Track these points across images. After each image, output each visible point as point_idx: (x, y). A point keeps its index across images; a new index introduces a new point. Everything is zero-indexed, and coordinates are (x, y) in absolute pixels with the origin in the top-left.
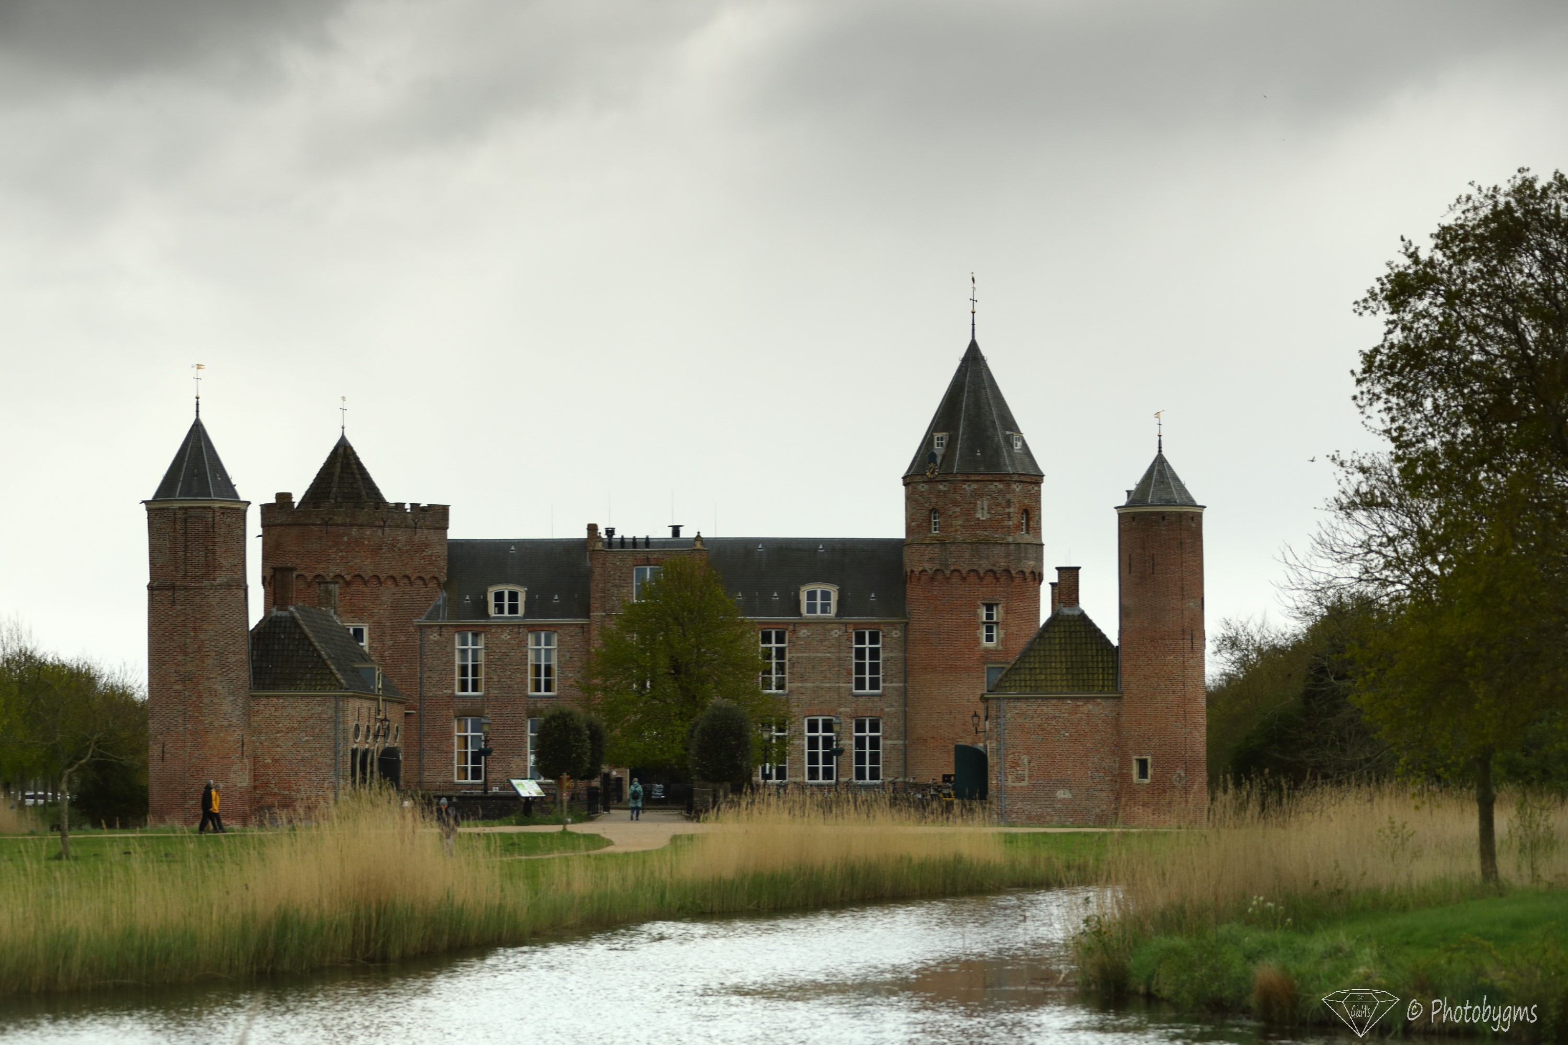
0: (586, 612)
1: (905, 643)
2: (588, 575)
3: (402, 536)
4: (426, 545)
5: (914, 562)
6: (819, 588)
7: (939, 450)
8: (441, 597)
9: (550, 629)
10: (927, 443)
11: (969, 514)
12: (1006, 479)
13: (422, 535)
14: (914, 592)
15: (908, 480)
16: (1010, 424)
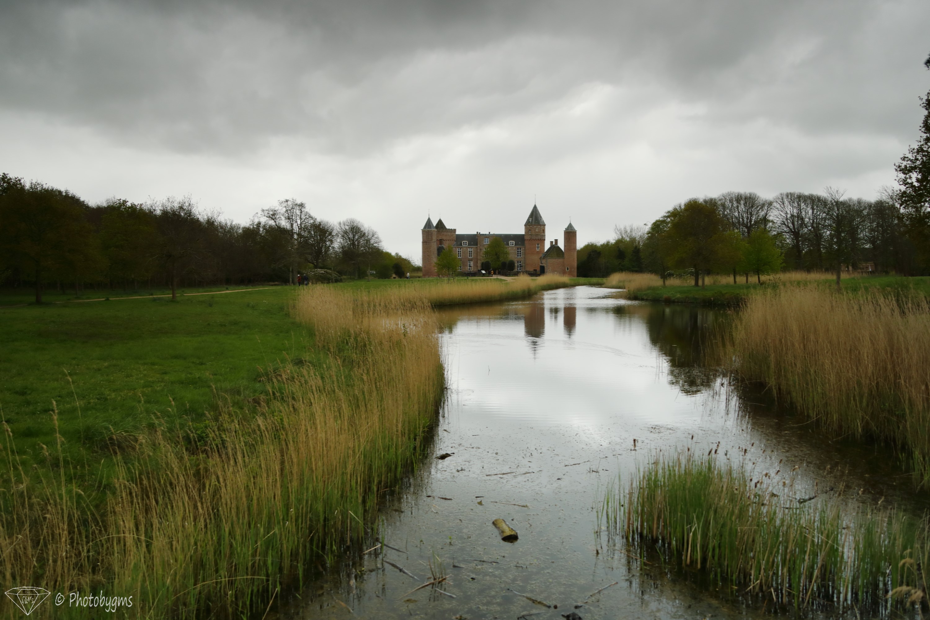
0: (477, 245)
1: (525, 250)
2: (477, 239)
3: (449, 234)
4: (452, 235)
5: (526, 238)
6: (512, 241)
7: (530, 221)
8: (455, 243)
9: (472, 248)
10: (528, 220)
11: (535, 230)
12: (540, 225)
13: (453, 233)
14: (526, 242)
15: (525, 225)
16: (541, 217)
